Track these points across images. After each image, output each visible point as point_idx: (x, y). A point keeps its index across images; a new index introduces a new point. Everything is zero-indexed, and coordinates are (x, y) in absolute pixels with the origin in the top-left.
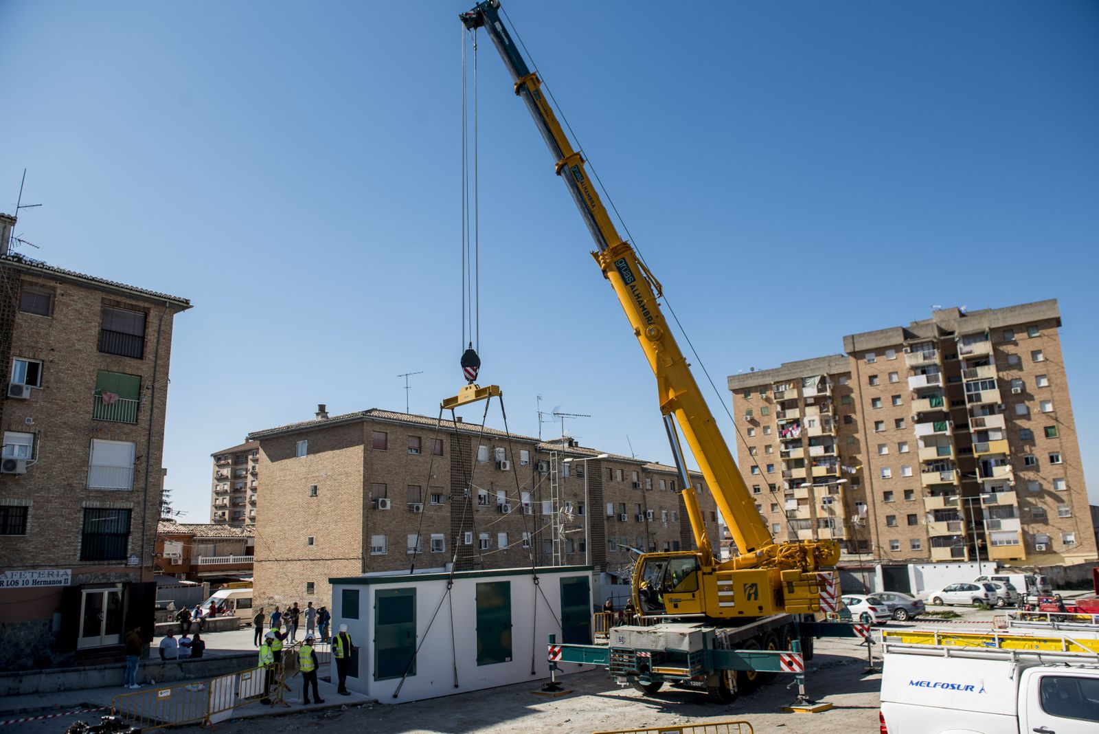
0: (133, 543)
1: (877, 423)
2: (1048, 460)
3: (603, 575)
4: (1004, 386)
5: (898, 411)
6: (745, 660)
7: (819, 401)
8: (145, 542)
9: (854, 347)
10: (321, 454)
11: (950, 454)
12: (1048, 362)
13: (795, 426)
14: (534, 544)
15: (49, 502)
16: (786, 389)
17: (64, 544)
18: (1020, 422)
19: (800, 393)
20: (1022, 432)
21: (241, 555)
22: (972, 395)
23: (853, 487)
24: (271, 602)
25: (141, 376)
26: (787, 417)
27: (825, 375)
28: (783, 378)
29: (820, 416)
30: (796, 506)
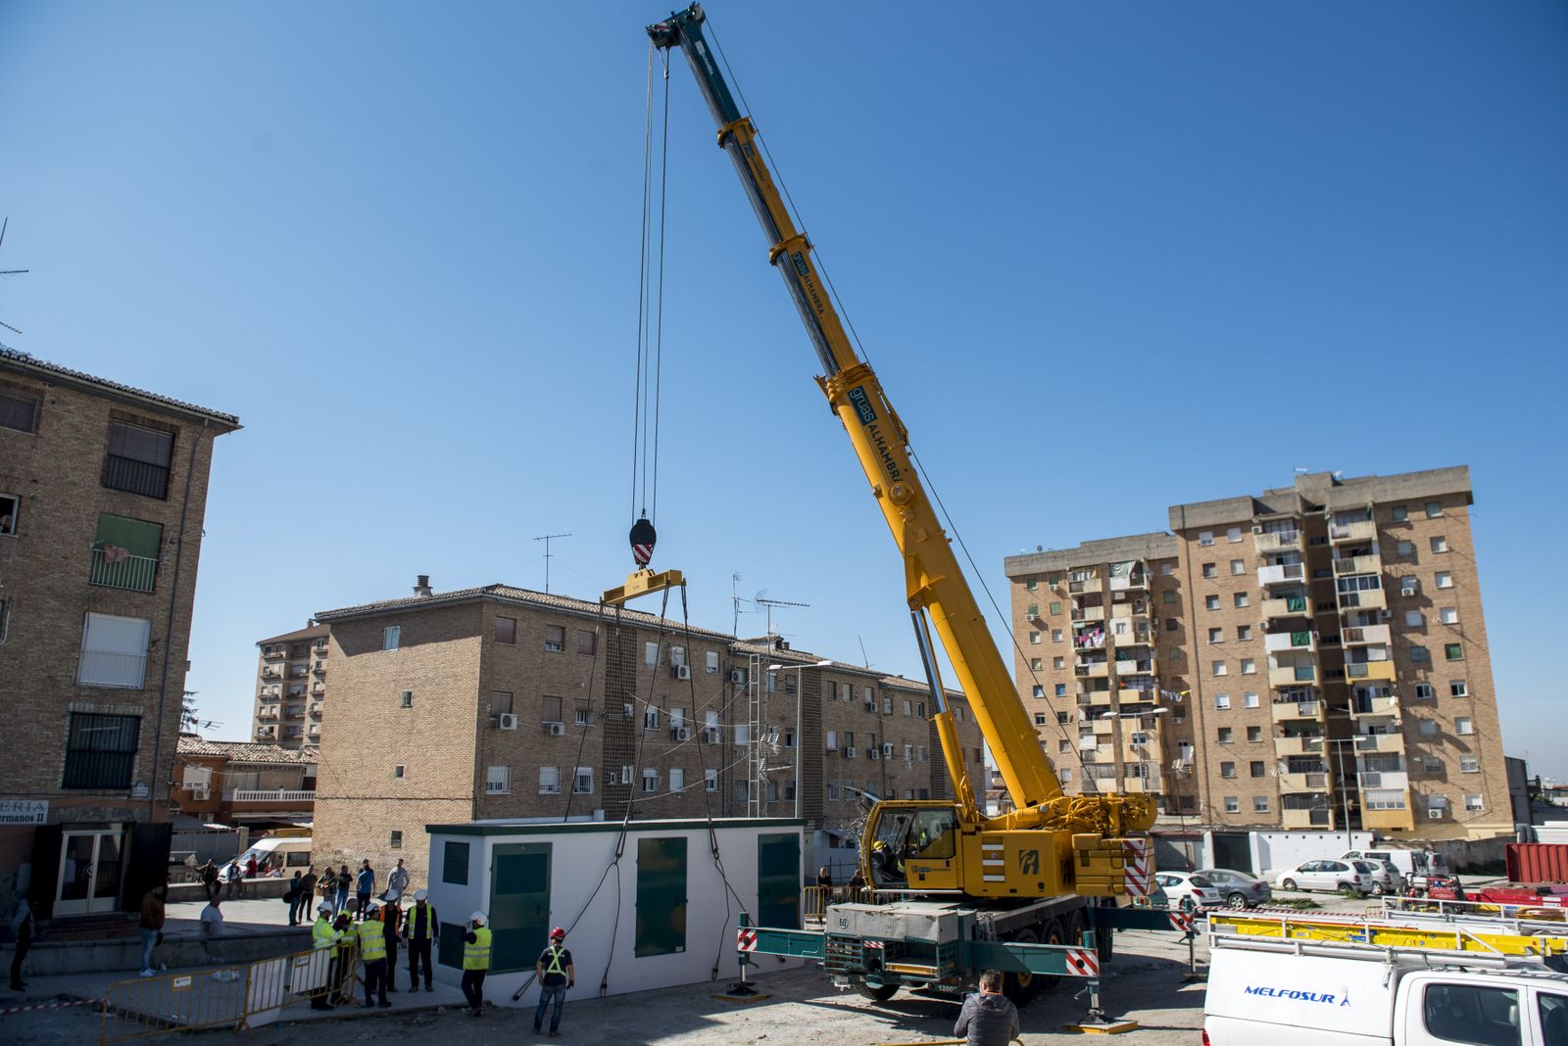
0: (140, 766)
1: (1213, 631)
2: (1449, 690)
3: (817, 833)
4: (1391, 585)
5: (1242, 615)
6: (1017, 956)
7: (1132, 597)
8: (158, 764)
9: (1184, 523)
10: (419, 647)
11: (1313, 679)
12: (1453, 554)
13: (1097, 631)
14: (721, 787)
15: (22, 701)
16: (1086, 579)
17: (39, 764)
18: (1412, 637)
19: (1106, 585)
20: (1414, 651)
21: (296, 789)
22: (1346, 596)
23: (1176, 721)
24: (338, 857)
25: (163, 525)
26: (1087, 619)
27: (1142, 560)
28: (1082, 563)
29: (1132, 618)
30: (1095, 744)
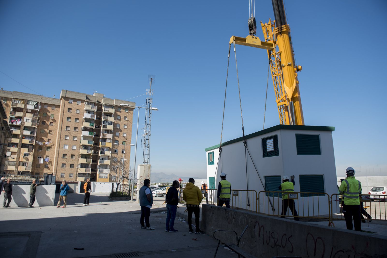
1: (67, 127)
2: (121, 152)
4: (115, 125)
5: (77, 124)
7: (33, 112)
9: (66, 95)
11: (92, 144)
12: (129, 121)
13: (19, 120)
16: (18, 103)
18: (116, 138)
19: (25, 106)
22: (104, 125)
23: (39, 151)
26: (16, 115)
27: (40, 102)
28: (18, 98)
29: (32, 119)
30: (10, 155)
